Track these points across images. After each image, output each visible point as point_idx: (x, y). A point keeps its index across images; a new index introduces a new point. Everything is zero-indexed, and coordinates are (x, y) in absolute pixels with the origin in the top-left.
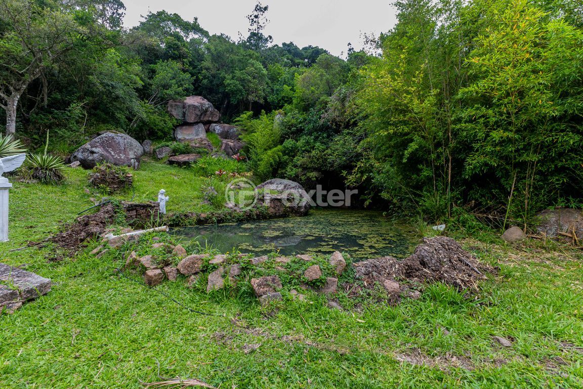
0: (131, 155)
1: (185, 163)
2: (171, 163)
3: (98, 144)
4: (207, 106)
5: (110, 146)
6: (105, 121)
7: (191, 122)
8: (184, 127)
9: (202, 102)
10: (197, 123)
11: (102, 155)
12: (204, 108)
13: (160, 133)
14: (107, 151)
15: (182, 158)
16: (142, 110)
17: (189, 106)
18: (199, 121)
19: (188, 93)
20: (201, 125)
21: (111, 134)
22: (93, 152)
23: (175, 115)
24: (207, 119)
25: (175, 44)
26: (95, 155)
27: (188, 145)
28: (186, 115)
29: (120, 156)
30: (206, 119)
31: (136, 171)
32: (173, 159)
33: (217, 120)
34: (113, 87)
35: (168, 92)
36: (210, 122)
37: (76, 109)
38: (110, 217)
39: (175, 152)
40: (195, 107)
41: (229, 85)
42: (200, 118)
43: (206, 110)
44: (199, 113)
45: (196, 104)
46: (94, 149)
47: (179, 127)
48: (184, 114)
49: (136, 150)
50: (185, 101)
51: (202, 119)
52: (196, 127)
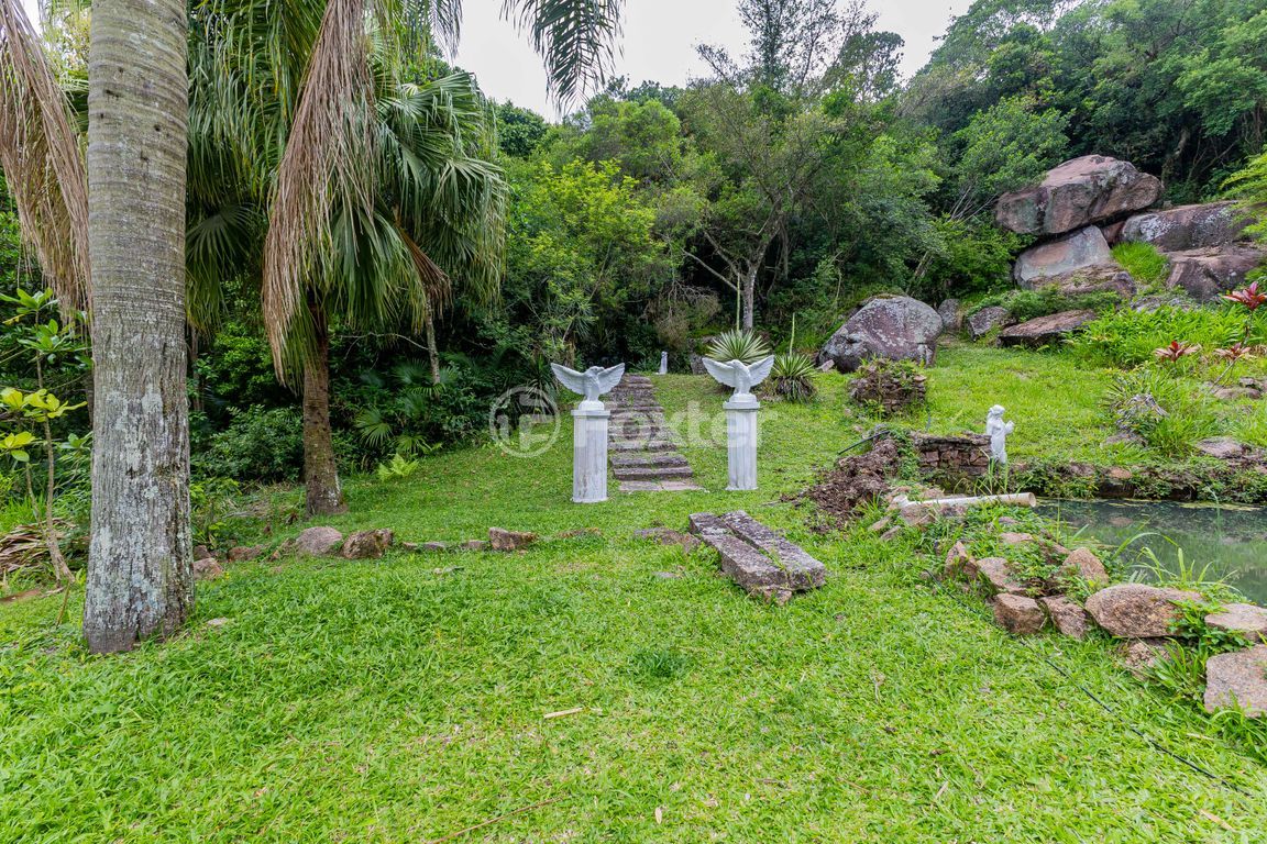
0: (919, 337)
1: (1045, 338)
2: (1007, 342)
3: (859, 325)
4: (1113, 174)
5: (879, 324)
6: (868, 280)
7: (1063, 230)
8: (1042, 249)
9: (1096, 167)
10: (1079, 229)
11: (866, 345)
12: (1103, 183)
13: (977, 279)
14: (874, 335)
15: (1035, 327)
16: (938, 237)
17: (1055, 192)
18: (1086, 221)
19: (1051, 159)
20: (1095, 232)
21: (879, 302)
22: (851, 342)
23: (1014, 227)
24: (1114, 209)
25: (1017, 55)
26: (855, 346)
27: (1054, 292)
28: (1046, 218)
29: (896, 342)
30: (1110, 209)
31: (929, 370)
32: (1012, 332)
33: (1147, 203)
34: (884, 209)
35: (997, 177)
36: (1122, 216)
37: (827, 268)
38: (891, 463)
39: (1017, 315)
40: (1072, 189)
41: (1197, 83)
42: (1088, 213)
43: (1112, 186)
44: (1086, 201)
45: (1077, 179)
46: (854, 336)
47: (1027, 253)
48: (1041, 216)
49: (927, 325)
50: (1044, 184)
51: (1095, 215)
52: (1077, 239)
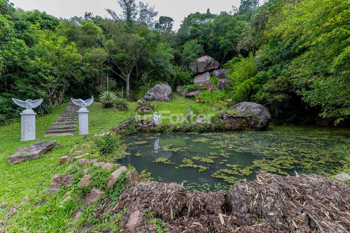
0: (166, 95)
1: (193, 96)
2: (187, 97)
3: (152, 91)
4: (210, 60)
5: (157, 91)
6: (157, 80)
7: (202, 72)
8: (198, 76)
9: (207, 58)
10: (205, 72)
11: (153, 96)
12: (208, 62)
13: (184, 81)
14: (156, 94)
15: (191, 94)
17: (200, 63)
18: (206, 70)
19: (200, 55)
20: (208, 73)
21: (158, 85)
22: (150, 95)
23: (192, 70)
24: (211, 68)
26: (151, 96)
27: (196, 86)
28: (198, 69)
29: (160, 95)
30: (210, 68)
32: (188, 94)
33: (217, 68)
35: (189, 57)
36: (213, 70)
37: (145, 76)
39: (190, 90)
40: (203, 63)
41: (222, 43)
42: (206, 69)
43: (210, 63)
44: (205, 66)
45: (204, 61)
46: (150, 94)
47: (196, 76)
48: (197, 68)
49: (168, 92)
50: (198, 61)
51: (208, 69)
52: (205, 74)
